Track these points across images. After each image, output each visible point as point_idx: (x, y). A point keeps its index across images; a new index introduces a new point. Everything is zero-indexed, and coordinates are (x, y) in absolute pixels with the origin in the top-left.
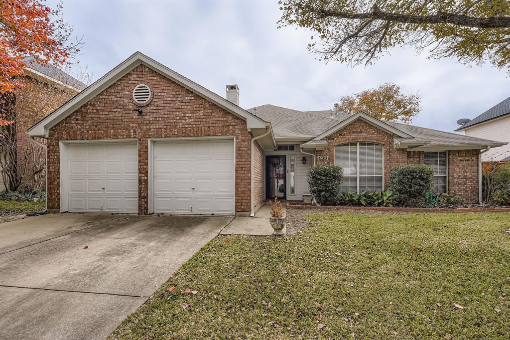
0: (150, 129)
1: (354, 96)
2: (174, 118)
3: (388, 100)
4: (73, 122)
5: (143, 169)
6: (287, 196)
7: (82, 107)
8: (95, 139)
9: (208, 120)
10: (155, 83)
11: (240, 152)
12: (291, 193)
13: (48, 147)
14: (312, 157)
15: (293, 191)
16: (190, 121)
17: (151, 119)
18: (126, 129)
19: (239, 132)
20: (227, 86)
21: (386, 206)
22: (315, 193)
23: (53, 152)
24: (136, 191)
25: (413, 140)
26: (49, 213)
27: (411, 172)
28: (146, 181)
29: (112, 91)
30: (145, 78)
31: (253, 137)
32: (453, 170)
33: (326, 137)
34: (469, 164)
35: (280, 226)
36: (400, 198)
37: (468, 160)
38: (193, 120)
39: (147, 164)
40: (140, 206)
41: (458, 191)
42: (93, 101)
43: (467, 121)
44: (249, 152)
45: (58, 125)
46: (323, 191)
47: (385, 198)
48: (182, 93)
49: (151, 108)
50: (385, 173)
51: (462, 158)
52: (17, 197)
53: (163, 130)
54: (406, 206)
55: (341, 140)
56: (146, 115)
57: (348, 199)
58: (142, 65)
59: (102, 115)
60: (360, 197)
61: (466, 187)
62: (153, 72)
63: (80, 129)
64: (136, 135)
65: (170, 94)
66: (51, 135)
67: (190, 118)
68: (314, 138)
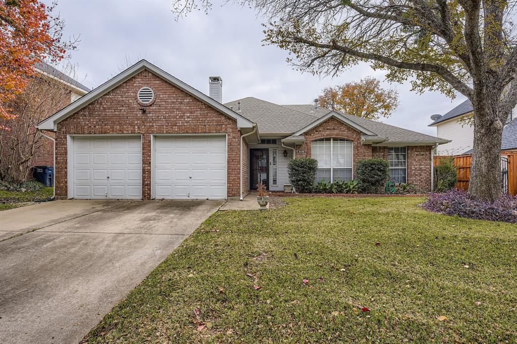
0: (153, 126)
1: (336, 87)
2: (174, 117)
3: (369, 93)
4: (81, 118)
5: (147, 161)
6: (270, 187)
7: (90, 104)
8: (102, 133)
9: (204, 119)
10: (157, 86)
11: (231, 146)
12: (274, 184)
13: (56, 140)
14: (292, 150)
15: (275, 181)
16: (189, 119)
17: (154, 117)
18: (131, 126)
19: (231, 130)
20: (210, 78)
21: (352, 193)
22: (294, 182)
23: (61, 144)
24: (140, 180)
25: (376, 138)
26: (57, 199)
27: (371, 164)
28: (149, 172)
29: (118, 92)
30: (149, 82)
31: (241, 134)
32: (411, 163)
33: (304, 133)
34: (424, 158)
35: (264, 203)
36: (363, 186)
37: (423, 155)
38: (191, 119)
39: (150, 156)
40: (144, 193)
41: (415, 181)
42: (100, 99)
43: (439, 117)
44: (239, 146)
45: (66, 120)
46: (300, 180)
47: (352, 187)
48: (182, 96)
49: (154, 108)
50: (354, 165)
51: (418, 153)
52: (6, 187)
53: (164, 127)
54: (368, 193)
55: (317, 136)
56: (150, 113)
57: (321, 188)
58: (146, 70)
59: (109, 113)
60: (332, 186)
61: (422, 178)
62: (156, 76)
63: (88, 125)
64: (140, 130)
65: (171, 96)
66: (59, 129)
67: (188, 117)
68: (294, 133)
